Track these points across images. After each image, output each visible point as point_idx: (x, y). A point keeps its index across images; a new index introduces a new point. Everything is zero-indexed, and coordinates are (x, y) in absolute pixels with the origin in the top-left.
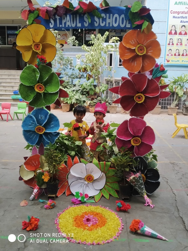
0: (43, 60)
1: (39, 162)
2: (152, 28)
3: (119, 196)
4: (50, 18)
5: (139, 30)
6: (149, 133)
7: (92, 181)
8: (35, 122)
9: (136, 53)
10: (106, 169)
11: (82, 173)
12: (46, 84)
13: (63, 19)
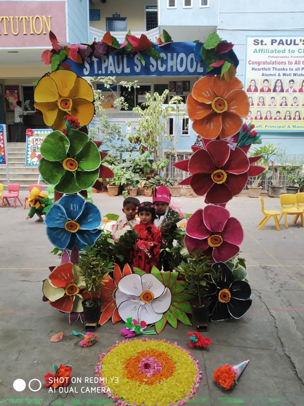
0: (74, 123)
1: (71, 275)
2: (236, 73)
3: (191, 323)
4: (83, 61)
5: (216, 75)
6: (233, 228)
7: (151, 301)
8: (65, 215)
9: (213, 110)
10: (172, 281)
11: (136, 288)
12: (80, 158)
13: (103, 61)
